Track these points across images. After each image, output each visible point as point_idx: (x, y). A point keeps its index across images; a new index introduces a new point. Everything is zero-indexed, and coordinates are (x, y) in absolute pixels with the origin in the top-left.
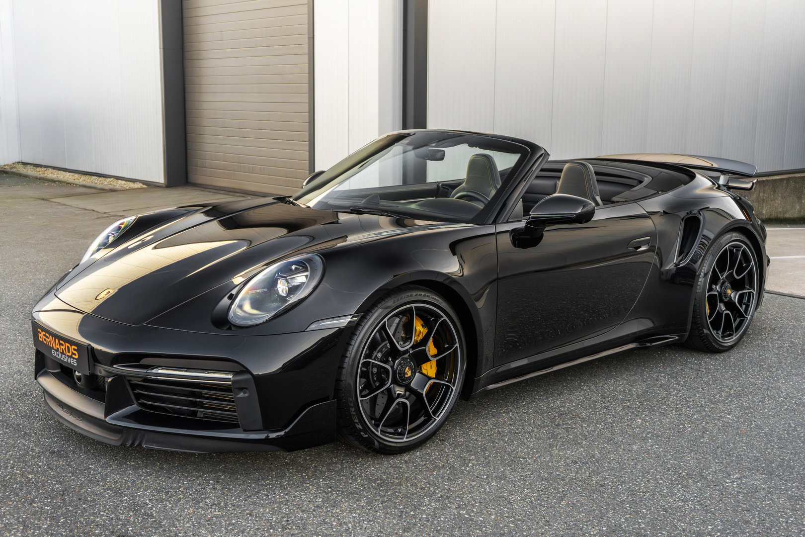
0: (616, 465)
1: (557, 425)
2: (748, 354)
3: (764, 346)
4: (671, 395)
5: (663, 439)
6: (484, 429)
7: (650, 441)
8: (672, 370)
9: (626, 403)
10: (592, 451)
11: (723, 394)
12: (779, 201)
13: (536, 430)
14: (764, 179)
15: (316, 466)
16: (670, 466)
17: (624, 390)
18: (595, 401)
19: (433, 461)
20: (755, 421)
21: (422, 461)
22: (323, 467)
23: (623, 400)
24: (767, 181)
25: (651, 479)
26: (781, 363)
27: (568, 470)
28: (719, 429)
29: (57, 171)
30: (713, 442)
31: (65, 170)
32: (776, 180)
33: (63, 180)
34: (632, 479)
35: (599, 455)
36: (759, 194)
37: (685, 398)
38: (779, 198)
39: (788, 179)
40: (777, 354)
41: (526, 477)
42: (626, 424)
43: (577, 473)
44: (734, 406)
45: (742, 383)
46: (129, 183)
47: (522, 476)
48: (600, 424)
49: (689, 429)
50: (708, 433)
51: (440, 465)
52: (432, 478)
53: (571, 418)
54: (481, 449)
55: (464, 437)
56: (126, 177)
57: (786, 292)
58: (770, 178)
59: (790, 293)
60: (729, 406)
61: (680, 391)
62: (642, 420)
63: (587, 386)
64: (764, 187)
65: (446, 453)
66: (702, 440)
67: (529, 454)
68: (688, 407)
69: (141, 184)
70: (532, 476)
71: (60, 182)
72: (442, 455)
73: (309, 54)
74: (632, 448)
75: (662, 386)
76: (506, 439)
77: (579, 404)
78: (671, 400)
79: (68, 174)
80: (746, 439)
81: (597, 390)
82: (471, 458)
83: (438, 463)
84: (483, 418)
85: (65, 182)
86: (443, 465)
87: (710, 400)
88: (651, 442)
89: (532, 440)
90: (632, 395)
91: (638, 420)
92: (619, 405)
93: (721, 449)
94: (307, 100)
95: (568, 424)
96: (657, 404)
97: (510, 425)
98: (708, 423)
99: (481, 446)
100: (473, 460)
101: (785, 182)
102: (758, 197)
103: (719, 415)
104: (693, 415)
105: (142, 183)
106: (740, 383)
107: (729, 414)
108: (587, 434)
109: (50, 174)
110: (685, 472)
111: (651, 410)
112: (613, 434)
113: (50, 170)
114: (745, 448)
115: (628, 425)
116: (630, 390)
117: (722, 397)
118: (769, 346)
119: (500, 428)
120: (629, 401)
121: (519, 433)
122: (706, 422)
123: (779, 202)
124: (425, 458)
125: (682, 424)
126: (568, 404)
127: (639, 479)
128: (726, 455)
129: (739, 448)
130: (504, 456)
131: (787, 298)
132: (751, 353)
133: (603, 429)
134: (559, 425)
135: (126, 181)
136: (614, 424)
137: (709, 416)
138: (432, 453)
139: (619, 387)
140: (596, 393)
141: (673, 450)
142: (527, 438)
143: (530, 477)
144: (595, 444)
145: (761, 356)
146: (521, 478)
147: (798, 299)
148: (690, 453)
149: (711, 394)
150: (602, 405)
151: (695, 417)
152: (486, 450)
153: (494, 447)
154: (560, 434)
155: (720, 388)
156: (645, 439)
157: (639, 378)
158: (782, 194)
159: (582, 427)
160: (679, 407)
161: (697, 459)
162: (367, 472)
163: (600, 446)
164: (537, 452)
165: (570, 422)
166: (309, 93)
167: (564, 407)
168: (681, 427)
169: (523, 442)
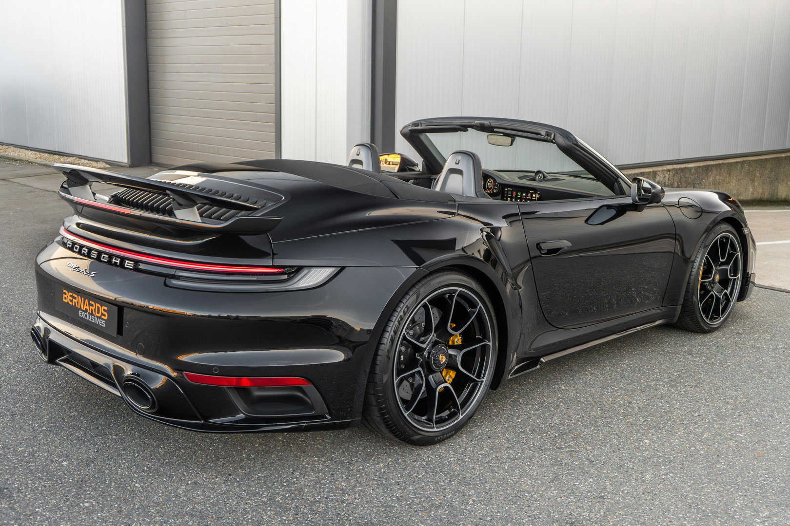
0: (631, 501)
1: (559, 448)
2: (744, 357)
3: (759, 348)
4: (675, 409)
5: (676, 465)
6: (480, 454)
7: (663, 467)
8: (670, 377)
9: (629, 419)
10: (603, 482)
11: (729, 406)
12: (734, 183)
13: (537, 455)
14: (721, 162)
15: (297, 506)
16: (690, 501)
17: (624, 402)
18: (595, 416)
19: (428, 497)
20: (769, 441)
21: (416, 498)
22: (305, 507)
23: (625, 416)
24: (723, 164)
25: (673, 519)
26: (780, 367)
27: (580, 507)
28: (733, 451)
29: (19, 149)
30: (730, 468)
31: (27, 148)
32: (731, 164)
33: (24, 159)
34: (652, 519)
35: (611, 488)
36: (716, 177)
37: (690, 412)
38: (734, 181)
39: (742, 163)
40: (773, 357)
41: (535, 518)
42: (633, 446)
43: (591, 511)
44: (743, 421)
45: (745, 392)
46: (92, 162)
47: (530, 516)
48: (605, 446)
49: (702, 452)
50: (723, 456)
51: (437, 503)
52: (429, 522)
53: (573, 439)
54: (480, 480)
55: (460, 464)
56: (89, 156)
57: (766, 284)
58: (726, 161)
59: (770, 285)
60: (738, 421)
61: (683, 403)
62: (650, 440)
63: (584, 397)
64: (721, 169)
65: (442, 486)
66: (718, 466)
67: (533, 486)
68: (696, 423)
69: (104, 164)
70: (541, 516)
71: (21, 161)
72: (437, 488)
73: (275, 34)
74: (646, 478)
75: (662, 396)
76: (506, 467)
77: (578, 421)
78: (675, 414)
79: (30, 152)
80: (766, 464)
81: (595, 402)
82: (470, 493)
83: (434, 499)
84: (478, 440)
85: (26, 161)
86: (441, 503)
87: (717, 415)
88: (665, 469)
89: (534, 468)
90: (633, 409)
91: (646, 441)
92: (621, 421)
93: (742, 477)
94: (273, 81)
95: (570, 446)
96: (662, 420)
97: (508, 448)
98: (721, 443)
99: (479, 477)
100: (472, 496)
101: (739, 165)
102: (714, 180)
103: (730, 433)
104: (702, 434)
105: (105, 162)
106: (743, 393)
107: (740, 432)
108: (593, 459)
109: (12, 153)
110: (709, 509)
111: (657, 427)
112: (621, 459)
113: (12, 148)
114: (767, 476)
115: (635, 447)
116: (630, 403)
117: (728, 411)
118: (764, 347)
119: (497, 452)
120: (632, 415)
121: (520, 458)
122: (718, 443)
123: (734, 185)
124: (419, 494)
125: (693, 445)
126: (567, 421)
127: (660, 519)
128: (748, 485)
129: (761, 476)
130: (507, 489)
131: (769, 291)
132: (747, 357)
133: (610, 452)
134: (560, 448)
135: (89, 160)
136: (621, 446)
137: (720, 435)
138: (426, 486)
139: (617, 398)
140: (594, 406)
141: (690, 480)
142: (529, 466)
143: (539, 518)
144: (604, 473)
145: (757, 360)
146: (529, 520)
147: (780, 292)
148: (709, 483)
149: (716, 407)
150: (603, 422)
151: (705, 436)
152: (486, 482)
153: (494, 478)
154: (563, 459)
155: (724, 399)
156: (657, 465)
157: (637, 387)
158: (736, 177)
159: (586, 449)
160: (686, 424)
161: (718, 491)
162: (355, 513)
163: (610, 476)
164: (543, 484)
165: (572, 443)
166: (276, 74)
167: (563, 424)
168: (693, 449)
169: (525, 470)
